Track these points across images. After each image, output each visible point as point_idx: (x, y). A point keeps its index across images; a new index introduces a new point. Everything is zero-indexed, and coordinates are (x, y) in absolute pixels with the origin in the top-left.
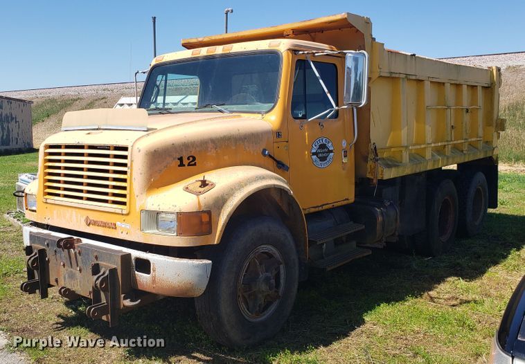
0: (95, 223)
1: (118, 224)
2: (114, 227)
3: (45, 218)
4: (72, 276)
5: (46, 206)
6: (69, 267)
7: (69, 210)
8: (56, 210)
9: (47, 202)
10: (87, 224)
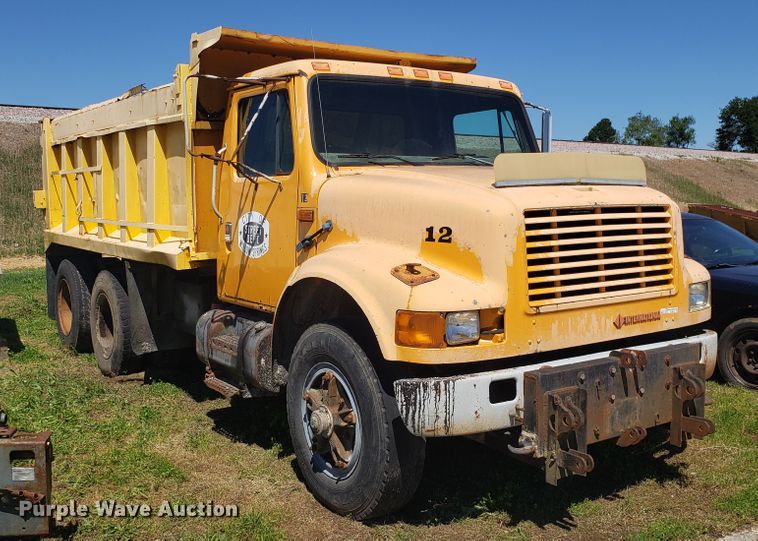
0: (634, 321)
1: (663, 311)
2: (658, 317)
3: (530, 344)
4: (627, 409)
5: (534, 320)
6: (622, 397)
7: (585, 313)
8: (557, 322)
9: (539, 313)
10: (618, 327)
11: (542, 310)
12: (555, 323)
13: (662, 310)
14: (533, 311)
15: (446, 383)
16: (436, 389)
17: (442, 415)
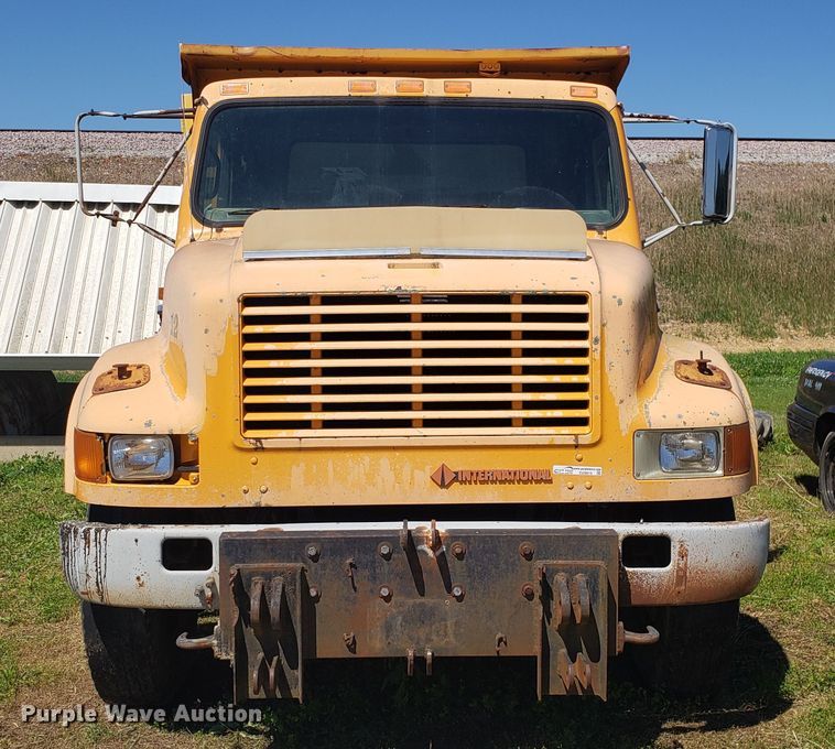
0: (478, 478)
1: (560, 469)
2: (545, 479)
3: (246, 492)
4: (425, 616)
5: (253, 457)
6: (409, 595)
7: (367, 457)
8: (302, 464)
9: (263, 449)
10: (443, 485)
11: (266, 444)
12: (298, 467)
13: (555, 467)
14: (247, 445)
15: (98, 531)
16: (85, 538)
17: (93, 574)
